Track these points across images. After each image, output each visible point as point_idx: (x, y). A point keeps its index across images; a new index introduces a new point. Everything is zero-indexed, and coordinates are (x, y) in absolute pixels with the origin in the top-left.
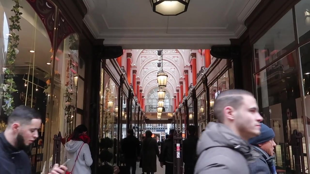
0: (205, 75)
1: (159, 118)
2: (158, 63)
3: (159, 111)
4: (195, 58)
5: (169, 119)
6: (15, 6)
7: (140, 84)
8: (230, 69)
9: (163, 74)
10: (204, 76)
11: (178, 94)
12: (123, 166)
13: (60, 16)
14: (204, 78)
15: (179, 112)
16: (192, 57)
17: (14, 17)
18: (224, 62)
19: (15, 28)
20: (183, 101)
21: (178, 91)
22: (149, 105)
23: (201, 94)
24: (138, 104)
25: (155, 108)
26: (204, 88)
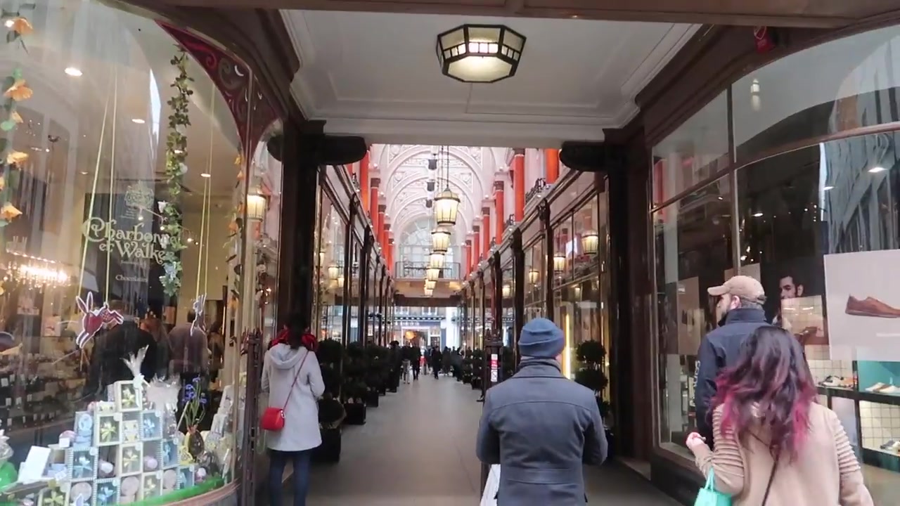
0: (545, 200)
1: (428, 292)
2: (429, 160)
3: (430, 278)
4: (522, 155)
5: (452, 297)
6: (179, 77)
7: (386, 211)
8: (600, 194)
9: (448, 195)
10: (541, 202)
11: (477, 238)
12: (352, 402)
13: (257, 89)
14: (542, 208)
15: (478, 279)
16: (516, 154)
17: (176, 99)
18: (587, 178)
19: (180, 122)
20: (490, 255)
21: (476, 228)
22: (404, 262)
23: (533, 243)
24: (381, 258)
25: (419, 269)
26: (542, 230)
